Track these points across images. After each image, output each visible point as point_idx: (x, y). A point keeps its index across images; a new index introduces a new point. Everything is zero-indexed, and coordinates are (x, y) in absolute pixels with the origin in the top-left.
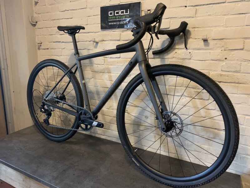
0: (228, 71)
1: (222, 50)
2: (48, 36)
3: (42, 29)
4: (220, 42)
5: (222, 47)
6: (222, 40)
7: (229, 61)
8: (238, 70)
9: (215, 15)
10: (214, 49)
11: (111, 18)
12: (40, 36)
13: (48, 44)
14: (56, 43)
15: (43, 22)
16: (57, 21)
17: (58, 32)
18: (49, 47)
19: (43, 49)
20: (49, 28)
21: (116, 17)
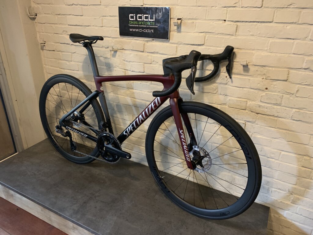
0: (268, 103)
1: (263, 79)
2: (52, 34)
3: (44, 24)
4: (262, 69)
5: (263, 74)
6: (264, 67)
7: (270, 92)
8: (278, 103)
9: (258, 36)
10: (254, 76)
11: (132, 23)
12: (42, 32)
13: (53, 45)
14: (64, 44)
15: (45, 15)
16: (63, 16)
17: (65, 31)
18: (55, 48)
19: (48, 50)
20: (53, 24)
21: (138, 23)
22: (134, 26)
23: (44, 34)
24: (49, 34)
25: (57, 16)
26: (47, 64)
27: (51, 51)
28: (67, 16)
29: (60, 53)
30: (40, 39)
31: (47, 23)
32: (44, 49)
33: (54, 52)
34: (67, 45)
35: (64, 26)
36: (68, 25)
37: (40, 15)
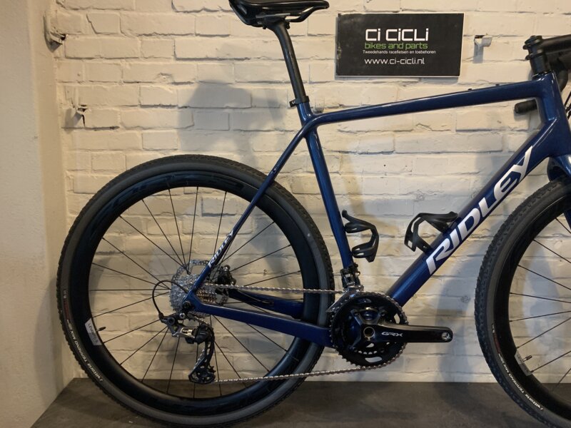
2: (117, 85)
11: (370, 46)
12: (79, 82)
13: (116, 112)
14: (154, 109)
15: (96, 37)
16: (162, 39)
17: (165, 75)
18: (119, 121)
19: (92, 127)
20: (124, 60)
21: (387, 46)
22: (375, 52)
23: (83, 85)
24: (104, 86)
25: (141, 40)
26: (78, 168)
27: (102, 131)
28: (176, 39)
29: (135, 132)
30: (66, 99)
31: (102, 58)
32: (76, 126)
33: (112, 131)
34: (165, 109)
35: (161, 63)
36: (178, 59)
37: (77, 39)
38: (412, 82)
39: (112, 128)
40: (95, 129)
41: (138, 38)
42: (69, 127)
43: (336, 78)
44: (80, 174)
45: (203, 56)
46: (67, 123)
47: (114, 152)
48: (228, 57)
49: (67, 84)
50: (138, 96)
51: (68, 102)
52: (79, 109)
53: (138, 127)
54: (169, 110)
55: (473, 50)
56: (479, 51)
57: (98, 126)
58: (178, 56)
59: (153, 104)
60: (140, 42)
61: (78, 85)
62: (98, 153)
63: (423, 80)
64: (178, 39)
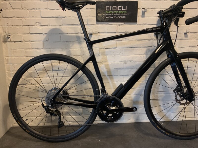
2: (21, 26)
3: (11, 18)
5: (195, 38)
6: (195, 33)
11: (108, 12)
12: (8, 26)
13: (21, 36)
14: (35, 35)
15: (13, 10)
16: (36, 10)
17: (38, 23)
18: (23, 39)
19: (13, 41)
20: (23, 18)
21: (113, 12)
22: (109, 14)
23: (9, 27)
24: (17, 27)
25: (29, 11)
26: (9, 55)
27: (17, 43)
28: (41, 10)
29: (28, 42)
30: (4, 32)
31: (15, 17)
32: (8, 41)
33: (20, 43)
34: (38, 35)
35: (36, 19)
36: (42, 17)
37: (6, 11)
38: (122, 24)
39: (20, 41)
40: (14, 42)
41: (28, 10)
42: (5, 41)
43: (96, 23)
44: (10, 58)
45: (51, 16)
46: (4, 40)
47: (21, 50)
48: (59, 16)
49: (3, 27)
50: (29, 30)
51: (4, 33)
52: (8, 35)
53: (30, 41)
54: (40, 35)
55: (141, 13)
56: (143, 13)
57: (15, 41)
58: (42, 16)
59: (34, 33)
60: (28, 11)
61: (7, 27)
62: (16, 50)
63: (125, 23)
64: (42, 10)
